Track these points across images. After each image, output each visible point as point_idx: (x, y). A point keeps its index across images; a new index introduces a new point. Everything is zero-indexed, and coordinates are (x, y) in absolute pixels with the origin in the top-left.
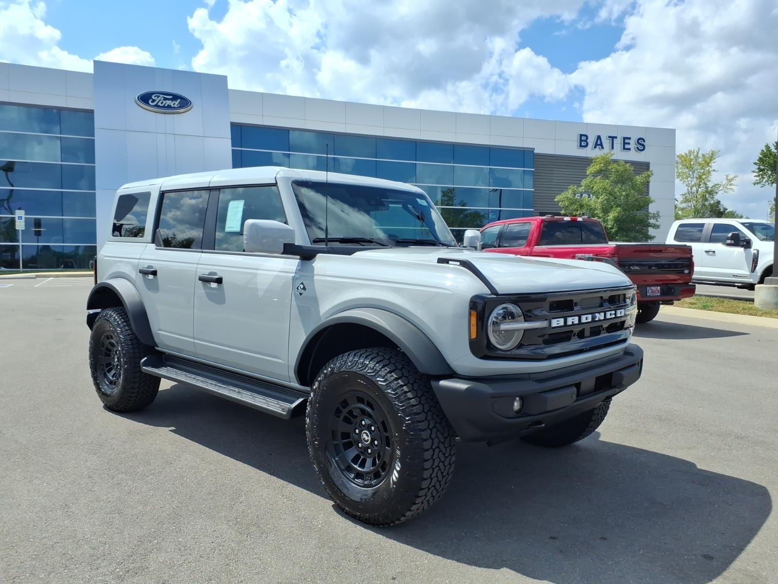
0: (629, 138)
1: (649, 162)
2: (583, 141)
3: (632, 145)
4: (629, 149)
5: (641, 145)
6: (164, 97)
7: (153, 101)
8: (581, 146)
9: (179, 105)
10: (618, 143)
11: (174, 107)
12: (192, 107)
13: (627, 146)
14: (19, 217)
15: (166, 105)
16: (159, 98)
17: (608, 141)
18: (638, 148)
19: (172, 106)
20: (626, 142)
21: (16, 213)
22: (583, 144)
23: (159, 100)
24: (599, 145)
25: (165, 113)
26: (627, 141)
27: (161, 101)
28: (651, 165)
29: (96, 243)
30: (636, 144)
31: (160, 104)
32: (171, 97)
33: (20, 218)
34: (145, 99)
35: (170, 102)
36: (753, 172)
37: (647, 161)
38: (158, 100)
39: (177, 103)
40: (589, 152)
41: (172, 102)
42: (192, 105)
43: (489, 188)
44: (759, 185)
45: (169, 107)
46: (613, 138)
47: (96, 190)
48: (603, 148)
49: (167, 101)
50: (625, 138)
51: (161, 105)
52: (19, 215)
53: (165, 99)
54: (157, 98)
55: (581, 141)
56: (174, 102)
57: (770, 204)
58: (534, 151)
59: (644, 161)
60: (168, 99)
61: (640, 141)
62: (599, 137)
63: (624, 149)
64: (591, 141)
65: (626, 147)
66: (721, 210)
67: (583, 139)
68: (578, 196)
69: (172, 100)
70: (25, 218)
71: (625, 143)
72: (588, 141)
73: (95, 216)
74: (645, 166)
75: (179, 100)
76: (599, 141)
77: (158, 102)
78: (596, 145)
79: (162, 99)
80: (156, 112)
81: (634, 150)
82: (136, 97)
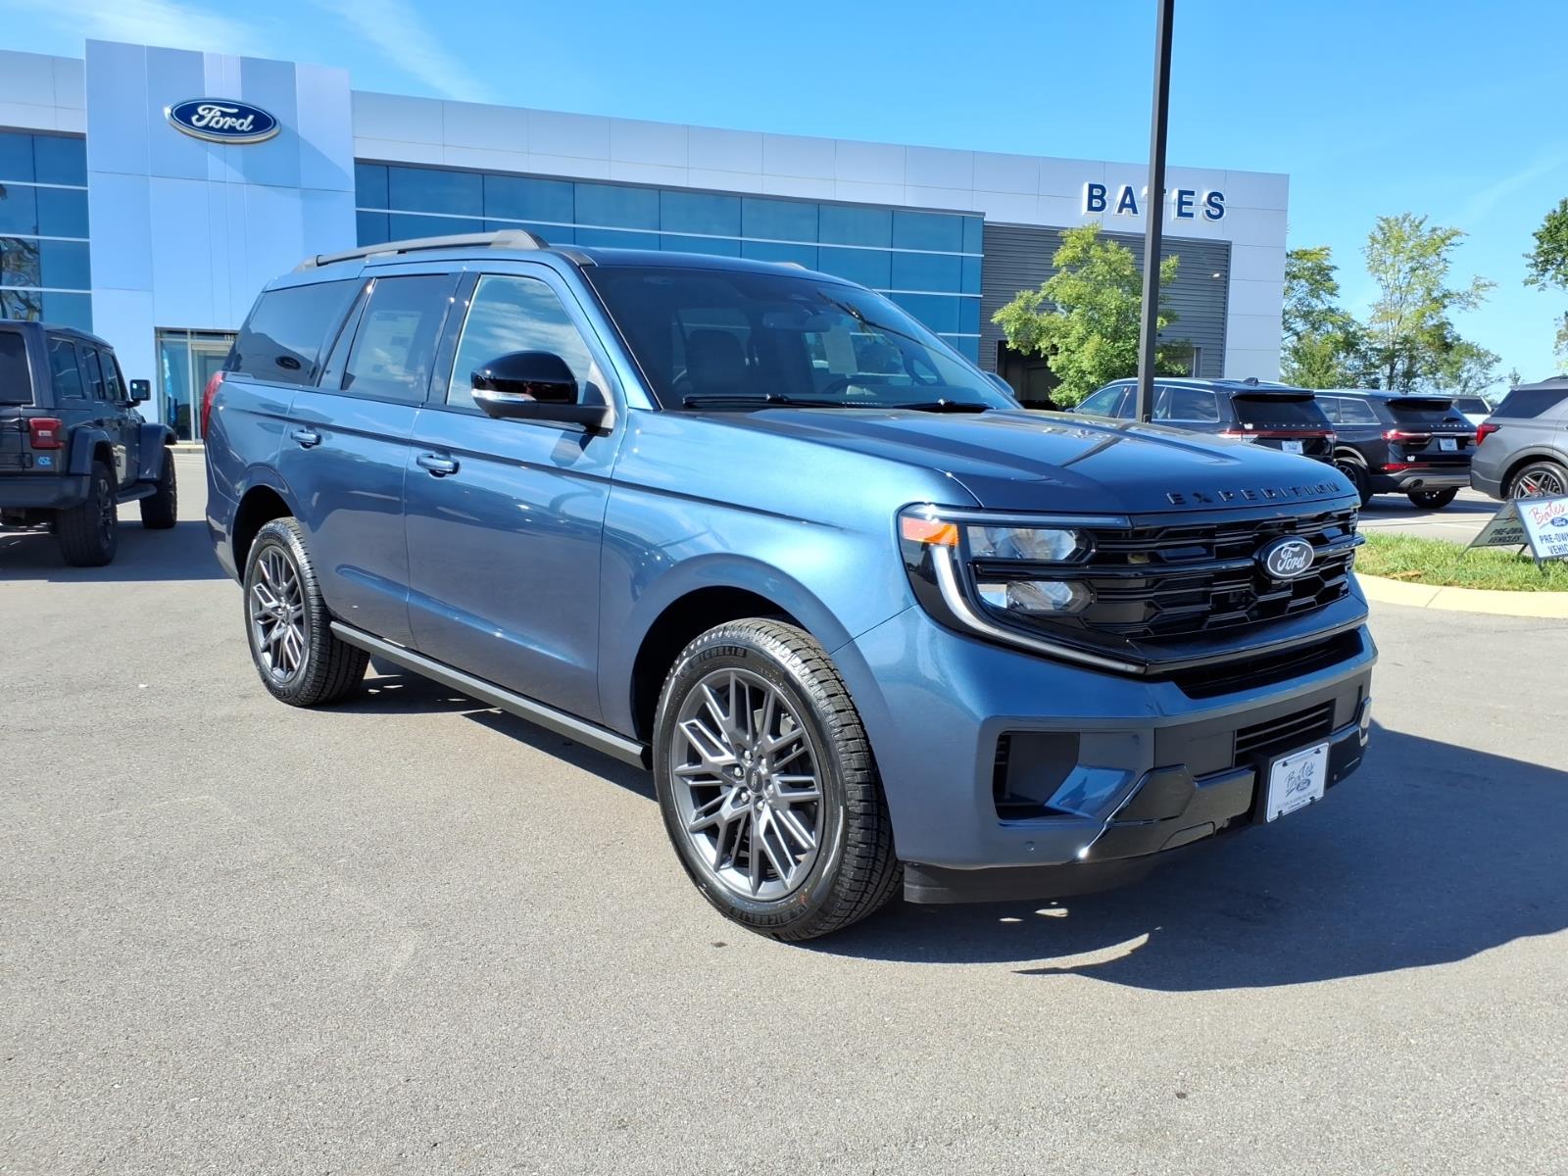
0: (1192, 193)
1: (1231, 242)
2: (1097, 197)
3: (1198, 208)
4: (1191, 215)
5: (1216, 207)
6: (220, 111)
7: (201, 118)
8: (1091, 208)
9: (251, 127)
10: (1169, 202)
11: (243, 132)
12: (279, 130)
13: (1185, 209)
15: (226, 127)
16: (212, 113)
18: (1208, 212)
19: (238, 128)
20: (1184, 200)
22: (1094, 205)
23: (212, 116)
24: (1127, 206)
25: (222, 143)
26: (1185, 198)
27: (216, 119)
28: (1233, 246)
30: (1205, 206)
31: (212, 124)
32: (235, 111)
34: (185, 113)
35: (234, 119)
36: (1527, 256)
37: (1226, 238)
38: (210, 116)
39: (247, 122)
40: (1108, 221)
41: (238, 120)
42: (277, 126)
43: (890, 292)
44: (1536, 286)
45: (232, 130)
47: (92, 289)
48: (1135, 211)
49: (228, 119)
50: (1182, 193)
51: (216, 126)
53: (224, 115)
54: (209, 113)
55: (1091, 197)
56: (241, 121)
57: (1556, 325)
58: (983, 219)
59: (1219, 239)
60: (231, 115)
61: (1213, 199)
62: (1128, 191)
63: (1180, 214)
65: (1184, 211)
67: (1095, 193)
69: (236, 116)
71: (1181, 203)
72: (1105, 198)
74: (1220, 253)
75: (251, 117)
76: (1128, 199)
77: (210, 122)
78: (1123, 205)
79: (219, 114)
80: (207, 140)
81: (1199, 217)
82: (168, 110)
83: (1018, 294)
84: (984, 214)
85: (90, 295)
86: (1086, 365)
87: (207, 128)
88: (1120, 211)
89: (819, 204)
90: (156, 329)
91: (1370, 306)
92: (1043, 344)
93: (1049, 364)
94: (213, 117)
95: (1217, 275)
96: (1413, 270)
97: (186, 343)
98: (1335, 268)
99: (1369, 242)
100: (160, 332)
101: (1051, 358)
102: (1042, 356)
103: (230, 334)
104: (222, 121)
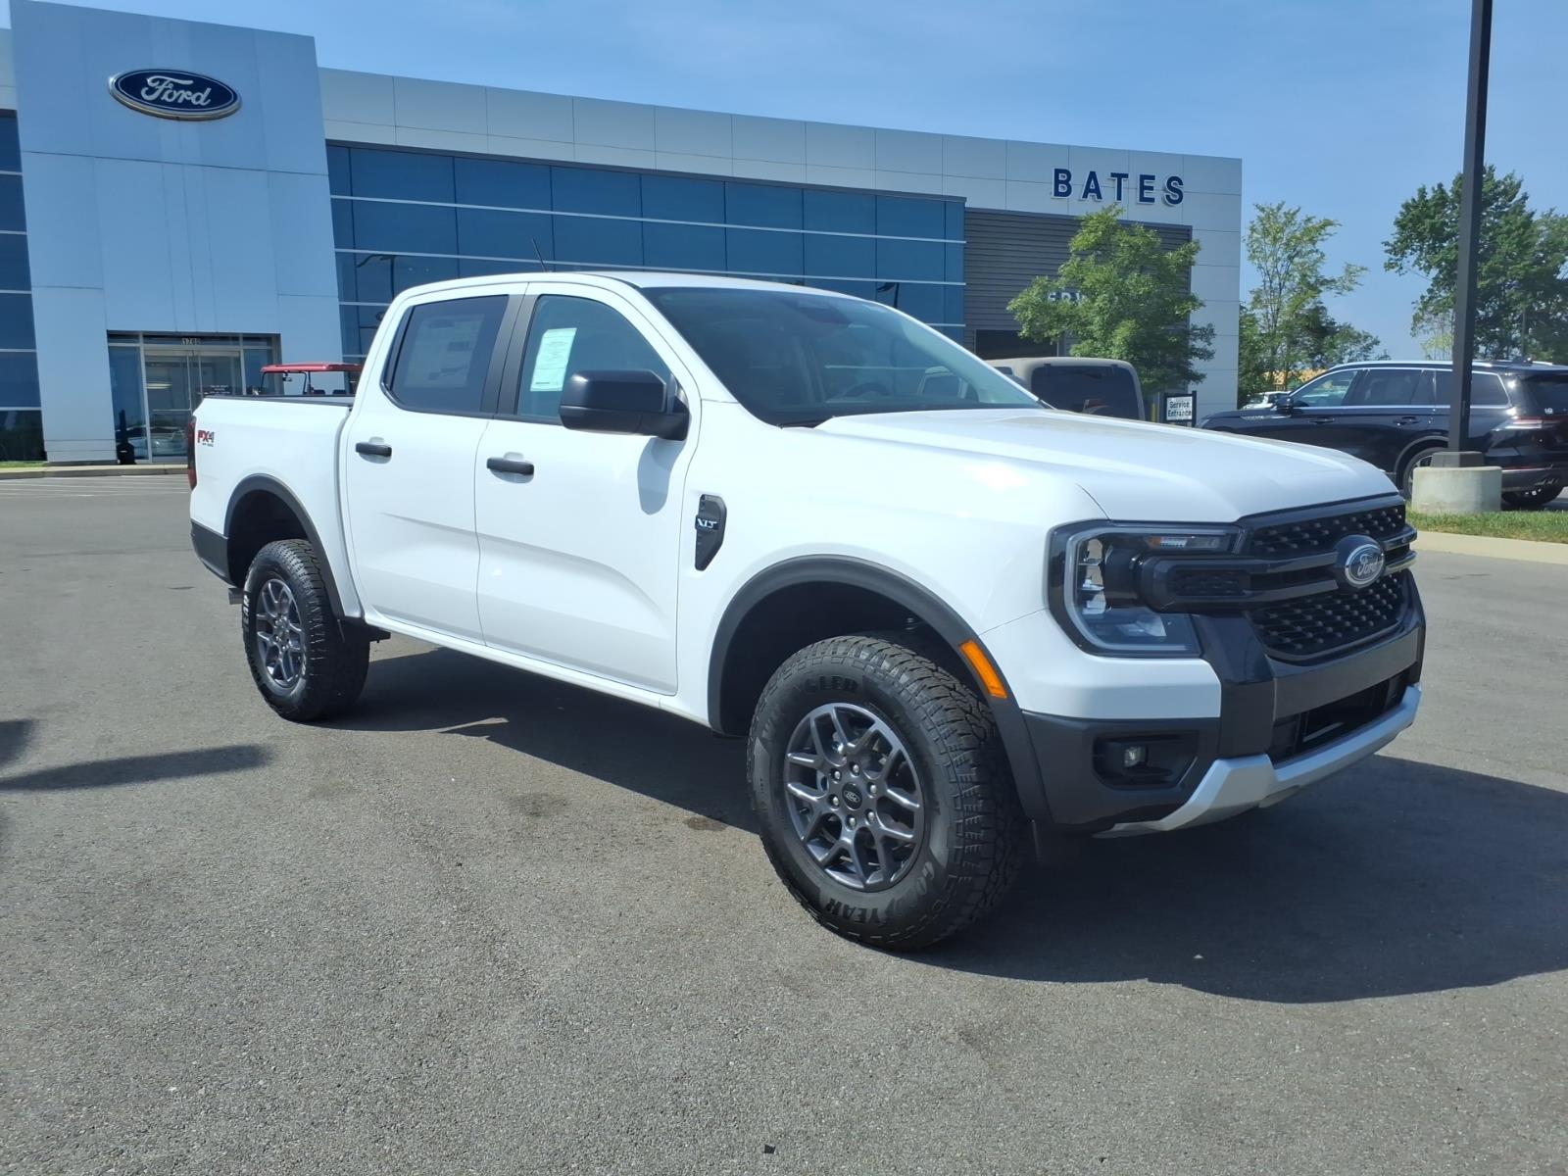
0: (1153, 178)
1: (1191, 227)
2: (1062, 181)
3: (1158, 192)
4: (1152, 200)
5: (1175, 191)
6: (172, 82)
7: (151, 91)
8: (1057, 193)
9: (208, 101)
10: (1131, 186)
11: (199, 106)
12: (240, 105)
13: (1146, 194)
15: (180, 101)
16: (163, 86)
17: (1111, 184)
18: (1168, 197)
19: (194, 102)
20: (1145, 184)
22: (1060, 190)
23: (163, 89)
24: (1092, 191)
25: (178, 119)
26: (1147, 183)
27: (170, 91)
28: (1193, 231)
29: (39, 405)
30: (1165, 190)
31: (165, 97)
32: (191, 82)
34: (132, 85)
35: (189, 93)
36: (1387, 244)
37: (1186, 223)
38: (161, 88)
39: (203, 96)
40: (1075, 206)
41: (193, 93)
42: (237, 102)
43: (875, 280)
44: (1393, 271)
45: (187, 104)
46: (1120, 177)
47: (33, 289)
48: (1099, 197)
49: (182, 92)
50: (1143, 178)
51: (168, 100)
53: (177, 87)
54: (160, 84)
55: (1057, 182)
56: (196, 95)
58: (964, 204)
59: (1180, 224)
60: (186, 88)
61: (1172, 183)
62: (1093, 176)
63: (1142, 199)
64: (1078, 182)
65: (1145, 196)
66: (1324, 325)
67: (1060, 178)
68: (1052, 296)
69: (192, 89)
71: (1143, 188)
72: (1071, 183)
73: (34, 347)
74: (1182, 237)
75: (209, 90)
76: (1092, 182)
77: (162, 94)
78: (1087, 191)
79: (171, 86)
80: (158, 116)
81: (1161, 202)
82: (112, 80)
83: (1032, 281)
84: (966, 199)
85: (30, 296)
87: (158, 102)
88: (1085, 196)
89: (802, 189)
90: (108, 331)
94: (165, 90)
96: (1291, 258)
97: (139, 348)
100: (112, 336)
103: (188, 337)
104: (176, 94)
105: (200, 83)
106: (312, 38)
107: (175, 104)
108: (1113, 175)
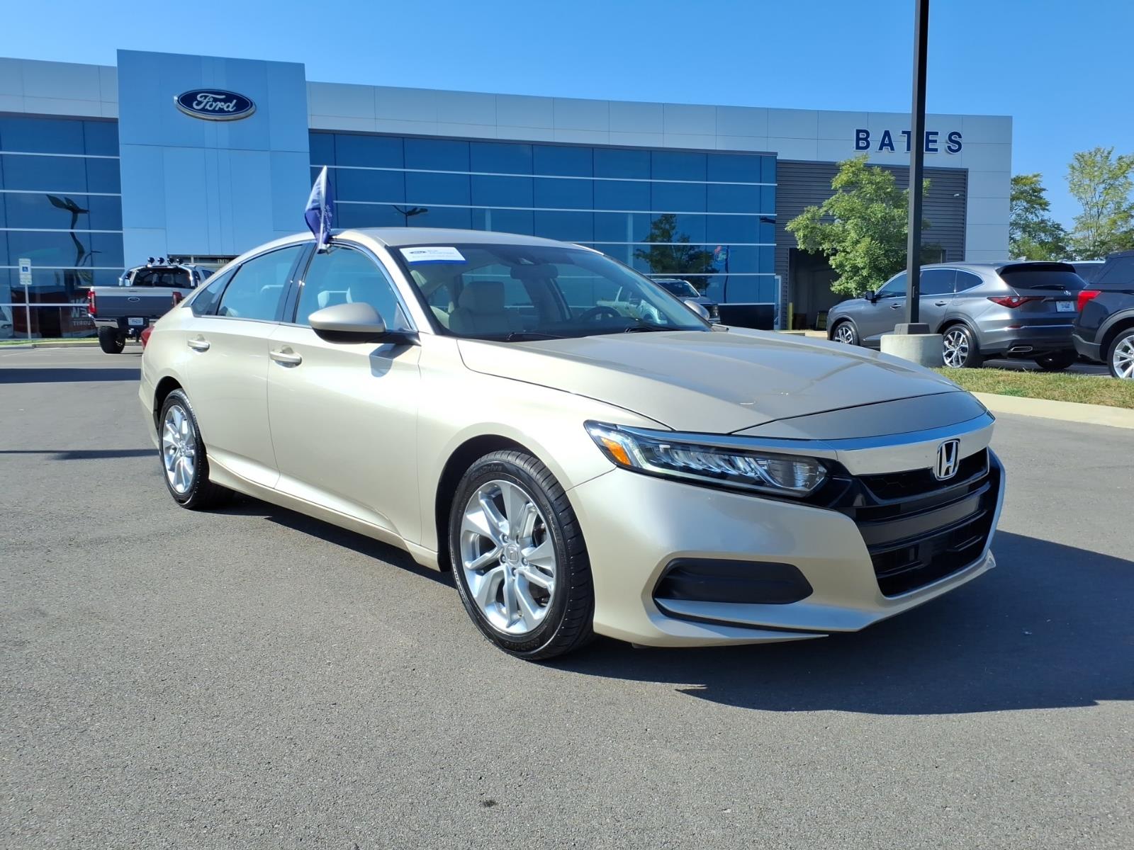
0: (936, 133)
1: (967, 169)
2: (862, 139)
3: (941, 144)
4: (936, 150)
5: (955, 143)
6: (214, 98)
7: (199, 103)
8: (858, 147)
9: (234, 108)
11: (229, 112)
13: (931, 145)
14: (23, 268)
15: (217, 109)
16: (207, 100)
17: (902, 138)
18: (949, 147)
19: (226, 109)
20: (930, 138)
21: (20, 263)
22: (861, 145)
24: (887, 145)
25: (215, 120)
26: (932, 138)
27: (210, 103)
28: (969, 173)
30: (947, 142)
31: (208, 107)
32: (223, 97)
33: (25, 269)
35: (223, 104)
37: (963, 167)
38: (205, 101)
39: (231, 105)
40: (872, 156)
41: (225, 103)
42: (254, 106)
43: (706, 214)
45: (221, 111)
46: (909, 133)
47: (123, 229)
48: (892, 149)
49: (218, 103)
50: (928, 133)
51: (210, 109)
52: (25, 266)
53: (215, 100)
54: (205, 99)
55: (858, 139)
56: (227, 104)
58: (776, 157)
59: (960, 167)
60: (221, 100)
61: (952, 138)
62: (887, 134)
63: (928, 149)
64: (876, 139)
65: (930, 147)
67: (861, 136)
69: (225, 101)
70: (32, 269)
71: (928, 141)
72: (869, 139)
74: (960, 177)
75: (235, 101)
76: (887, 138)
77: (206, 105)
78: (883, 145)
79: (211, 100)
80: (204, 119)
81: (944, 151)
82: (176, 98)
83: (805, 209)
84: (776, 153)
85: (122, 234)
86: (860, 262)
87: (204, 110)
88: (881, 148)
89: (651, 151)
91: (1074, 219)
92: (826, 246)
93: (830, 262)
94: (208, 102)
95: (958, 195)
98: (1044, 190)
99: (1069, 170)
101: (832, 258)
102: (825, 255)
103: (220, 258)
104: (214, 104)
105: (229, 97)
106: (303, 65)
107: (214, 111)
108: (904, 132)
